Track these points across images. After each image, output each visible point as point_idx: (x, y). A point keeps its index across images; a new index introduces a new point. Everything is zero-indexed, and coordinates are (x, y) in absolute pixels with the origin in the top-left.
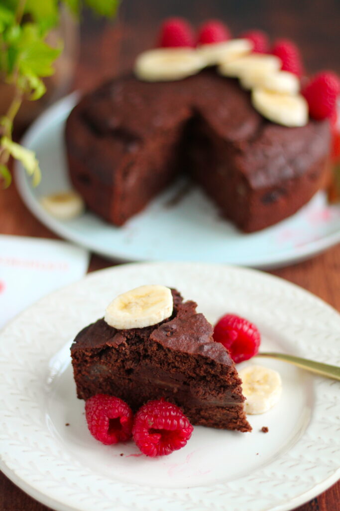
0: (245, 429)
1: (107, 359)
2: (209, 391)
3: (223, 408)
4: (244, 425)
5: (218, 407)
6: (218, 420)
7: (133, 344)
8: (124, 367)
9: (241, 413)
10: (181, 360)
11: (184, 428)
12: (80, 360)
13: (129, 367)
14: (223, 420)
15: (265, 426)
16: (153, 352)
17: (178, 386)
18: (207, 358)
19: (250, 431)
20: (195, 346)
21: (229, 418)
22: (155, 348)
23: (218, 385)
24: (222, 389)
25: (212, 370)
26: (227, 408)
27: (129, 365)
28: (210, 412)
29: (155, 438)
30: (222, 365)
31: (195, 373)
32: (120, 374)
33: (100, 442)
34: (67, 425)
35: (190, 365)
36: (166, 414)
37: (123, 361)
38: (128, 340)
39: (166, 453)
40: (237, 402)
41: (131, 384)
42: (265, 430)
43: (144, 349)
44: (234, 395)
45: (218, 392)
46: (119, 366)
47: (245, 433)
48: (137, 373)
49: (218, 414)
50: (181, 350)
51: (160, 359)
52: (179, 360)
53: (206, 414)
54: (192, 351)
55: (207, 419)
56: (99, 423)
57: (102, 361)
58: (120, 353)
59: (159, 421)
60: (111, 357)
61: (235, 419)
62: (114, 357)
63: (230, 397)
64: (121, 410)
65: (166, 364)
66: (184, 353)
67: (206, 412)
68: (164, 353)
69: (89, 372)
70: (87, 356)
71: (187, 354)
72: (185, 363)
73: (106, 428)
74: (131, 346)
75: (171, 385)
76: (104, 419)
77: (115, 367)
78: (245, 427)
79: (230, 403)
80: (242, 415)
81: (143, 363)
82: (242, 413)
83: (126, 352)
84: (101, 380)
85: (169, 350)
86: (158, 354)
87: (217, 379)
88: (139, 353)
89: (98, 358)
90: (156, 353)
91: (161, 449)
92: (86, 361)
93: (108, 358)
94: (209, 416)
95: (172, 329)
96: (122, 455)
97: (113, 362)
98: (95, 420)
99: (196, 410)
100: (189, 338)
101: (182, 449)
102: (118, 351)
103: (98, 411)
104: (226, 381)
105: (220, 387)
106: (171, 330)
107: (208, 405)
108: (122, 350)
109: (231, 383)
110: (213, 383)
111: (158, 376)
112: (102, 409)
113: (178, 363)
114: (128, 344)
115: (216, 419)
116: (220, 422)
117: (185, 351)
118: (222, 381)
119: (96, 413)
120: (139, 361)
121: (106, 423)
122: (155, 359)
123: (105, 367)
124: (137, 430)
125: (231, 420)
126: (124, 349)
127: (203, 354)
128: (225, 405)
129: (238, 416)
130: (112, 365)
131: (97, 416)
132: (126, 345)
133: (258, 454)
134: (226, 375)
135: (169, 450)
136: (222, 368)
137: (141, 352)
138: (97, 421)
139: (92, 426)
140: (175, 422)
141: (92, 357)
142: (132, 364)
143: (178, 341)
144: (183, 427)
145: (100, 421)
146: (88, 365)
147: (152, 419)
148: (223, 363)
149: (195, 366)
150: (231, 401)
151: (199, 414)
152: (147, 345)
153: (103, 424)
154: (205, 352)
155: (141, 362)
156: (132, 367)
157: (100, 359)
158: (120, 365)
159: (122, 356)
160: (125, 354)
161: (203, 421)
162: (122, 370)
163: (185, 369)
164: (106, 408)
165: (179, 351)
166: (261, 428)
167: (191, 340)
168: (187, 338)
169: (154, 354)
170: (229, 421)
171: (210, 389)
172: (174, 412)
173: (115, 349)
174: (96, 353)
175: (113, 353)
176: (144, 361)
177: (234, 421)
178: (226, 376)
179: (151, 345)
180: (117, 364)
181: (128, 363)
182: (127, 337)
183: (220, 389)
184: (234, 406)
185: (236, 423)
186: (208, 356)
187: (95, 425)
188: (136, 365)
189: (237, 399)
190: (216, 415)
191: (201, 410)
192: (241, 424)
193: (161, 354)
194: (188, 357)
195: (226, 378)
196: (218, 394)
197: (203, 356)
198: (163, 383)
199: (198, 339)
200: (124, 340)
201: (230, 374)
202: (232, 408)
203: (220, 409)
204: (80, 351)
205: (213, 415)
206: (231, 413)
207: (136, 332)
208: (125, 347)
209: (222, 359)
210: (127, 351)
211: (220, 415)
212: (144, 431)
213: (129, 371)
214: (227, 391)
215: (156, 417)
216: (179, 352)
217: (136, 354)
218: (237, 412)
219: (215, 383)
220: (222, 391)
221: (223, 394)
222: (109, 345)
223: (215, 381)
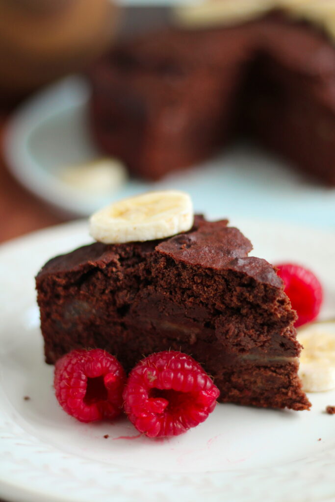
0: (300, 405)
1: (89, 289)
2: (245, 330)
3: (266, 367)
4: (298, 399)
5: (258, 367)
6: (259, 391)
7: (129, 266)
8: (114, 303)
9: (294, 376)
10: (202, 281)
11: (205, 388)
12: (49, 295)
13: (122, 302)
14: (266, 390)
16: (159, 272)
17: (197, 331)
18: (242, 275)
19: (308, 409)
20: (224, 260)
21: (276, 386)
22: (162, 263)
23: (259, 321)
24: (266, 328)
25: (250, 295)
26: (272, 368)
27: (123, 297)
28: (246, 377)
29: (158, 404)
30: (265, 286)
31: (223, 303)
32: (109, 316)
33: (73, 419)
34: (27, 399)
35: (217, 290)
36: (176, 366)
37: (113, 293)
38: (121, 259)
39: (176, 432)
40: (287, 357)
41: (125, 333)
42: (331, 411)
43: (144, 269)
44: (285, 341)
45: (258, 333)
46: (108, 301)
47: (300, 412)
48: (135, 312)
49: (259, 380)
50: (202, 264)
51: (170, 283)
52: (199, 281)
53: (240, 381)
54: (219, 265)
55: (241, 389)
56: (72, 383)
57: (82, 292)
58: (109, 278)
59: (165, 375)
60: (95, 286)
61: (283, 387)
62: (100, 285)
63: (277, 346)
64: (106, 364)
65: (179, 292)
66: (206, 268)
67: (239, 378)
68: (176, 272)
69: (62, 315)
70: (59, 285)
71: (211, 269)
72: (208, 287)
73: (82, 391)
74: (125, 269)
75: (186, 331)
76: (79, 377)
77: (102, 303)
78: (300, 402)
79: (278, 358)
80: (296, 380)
81: (144, 292)
82: (296, 378)
83: (118, 276)
84: (80, 328)
85: (184, 264)
86: (167, 275)
87: (258, 310)
88: (137, 278)
89: (76, 288)
90: (163, 274)
91: (168, 425)
92: (58, 296)
93: (91, 288)
94: (245, 385)
95: (190, 240)
96: (106, 437)
97: (97, 295)
98: (65, 379)
99: (224, 374)
100: (215, 251)
101: (201, 425)
102: (106, 276)
103: (70, 366)
104: (271, 314)
105: (262, 325)
106: (187, 241)
107: (243, 363)
108: (112, 272)
109: (279, 316)
110: (251, 316)
111: (167, 315)
112: (77, 363)
113: (197, 287)
114: (122, 265)
115: (255, 389)
116: (262, 394)
117: (208, 266)
118: (265, 315)
119: (68, 369)
120: (138, 291)
121: (82, 383)
122: (162, 283)
123: (86, 305)
124: (130, 390)
125: (278, 389)
126: (114, 270)
127: (236, 268)
128: (270, 361)
129: (290, 382)
130: (97, 300)
131: (69, 373)
132: (119, 264)
133: (320, 440)
134: (272, 302)
135: (179, 426)
136: (266, 291)
137: (141, 274)
138: (69, 381)
139: (61, 388)
140: (190, 378)
141: (66, 287)
142: (127, 296)
143: (198, 254)
144: (202, 387)
145: (73, 380)
146: (61, 302)
147: (155, 373)
148: (268, 283)
149: (223, 291)
150: (279, 355)
151: (230, 381)
152: (151, 262)
153: (77, 383)
154: (239, 267)
155: (140, 292)
156: (126, 299)
157: (79, 289)
158: (109, 299)
159: (112, 282)
160: (117, 279)
161: (235, 392)
162: (111, 308)
163: (207, 299)
164: (83, 361)
165: (199, 266)
167: (218, 254)
168: (213, 251)
169: (161, 276)
170: (275, 390)
171: (247, 328)
172: (189, 364)
173: (101, 271)
174: (72, 281)
175: (98, 279)
176: (145, 289)
177: (284, 390)
178: (272, 305)
179: (156, 261)
180: (105, 297)
181: (121, 294)
182: (120, 255)
183: (263, 329)
184: (283, 365)
185: (286, 394)
186: (244, 271)
187: (65, 387)
188: (133, 296)
189: (289, 349)
190: (255, 382)
191: (233, 373)
192: (294, 397)
193: (171, 274)
194: (212, 277)
195: (272, 308)
196: (259, 335)
197: (236, 272)
198: (174, 327)
199: (229, 252)
200: (116, 258)
201: (279, 301)
202: (281, 367)
203: (262, 369)
204: (49, 277)
205: (251, 383)
206: (279, 376)
207: (134, 248)
208: (116, 267)
209: (266, 276)
210: (119, 273)
211: (262, 382)
212: (142, 390)
213: (124, 310)
214: (273, 332)
215: (160, 369)
216: (198, 268)
217: (133, 279)
218: (288, 375)
219: (254, 317)
220: (265, 331)
221: (267, 336)
222: (93, 264)
223: (255, 315)
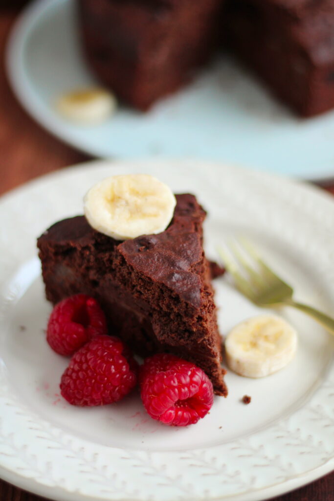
1: (71, 261)
7: (100, 251)
8: (88, 276)
10: (144, 285)
13: (93, 278)
15: (249, 395)
16: (117, 267)
17: (143, 316)
18: (171, 291)
20: (164, 271)
22: (119, 261)
23: (181, 328)
24: (187, 334)
25: (175, 307)
27: (93, 275)
30: (187, 304)
31: (158, 305)
32: (86, 284)
35: (154, 294)
37: (87, 269)
38: (96, 245)
42: (247, 400)
43: (109, 260)
45: (180, 337)
48: (102, 287)
50: (145, 272)
51: (124, 277)
52: (142, 284)
54: (158, 276)
57: (66, 261)
58: (84, 258)
60: (75, 260)
62: (78, 261)
65: (130, 286)
66: (147, 277)
68: (127, 271)
69: (54, 273)
71: (150, 278)
72: (148, 290)
74: (97, 253)
75: (136, 313)
77: (80, 273)
81: (107, 277)
83: (90, 258)
84: (67, 285)
85: (132, 268)
86: (122, 270)
87: (181, 320)
89: (62, 258)
90: (120, 269)
92: (50, 258)
97: (77, 266)
102: (82, 255)
104: (190, 326)
105: (184, 331)
106: (147, 244)
108: (86, 253)
109: (196, 330)
110: (176, 323)
113: (141, 287)
114: (96, 250)
117: (149, 275)
118: (186, 325)
122: (119, 275)
123: (70, 271)
126: (88, 253)
130: (77, 270)
132: (93, 249)
133: (221, 428)
134: (192, 318)
136: (187, 308)
141: (55, 255)
142: (96, 275)
143: (148, 260)
146: (53, 263)
148: (189, 302)
149: (159, 296)
152: (113, 256)
154: (171, 283)
155: (105, 275)
156: (96, 278)
157: (64, 259)
158: (84, 273)
159: (86, 262)
160: (89, 261)
163: (148, 298)
165: (142, 274)
166: (241, 396)
167: (163, 263)
169: (118, 270)
171: (171, 331)
174: (60, 251)
175: (77, 256)
176: (108, 274)
178: (191, 320)
179: (117, 256)
180: (82, 270)
181: (92, 272)
183: (184, 334)
186: (173, 288)
188: (100, 277)
193: (124, 271)
195: (191, 322)
196: (180, 339)
197: (168, 287)
198: (128, 308)
199: (173, 264)
200: (92, 243)
201: (197, 318)
202: (204, 361)
208: (90, 251)
209: (189, 296)
210: (92, 256)
213: (95, 283)
214: (193, 338)
217: (102, 263)
218: (210, 368)
219: (178, 324)
220: (186, 336)
221: (187, 340)
222: (72, 244)
223: (180, 323)
